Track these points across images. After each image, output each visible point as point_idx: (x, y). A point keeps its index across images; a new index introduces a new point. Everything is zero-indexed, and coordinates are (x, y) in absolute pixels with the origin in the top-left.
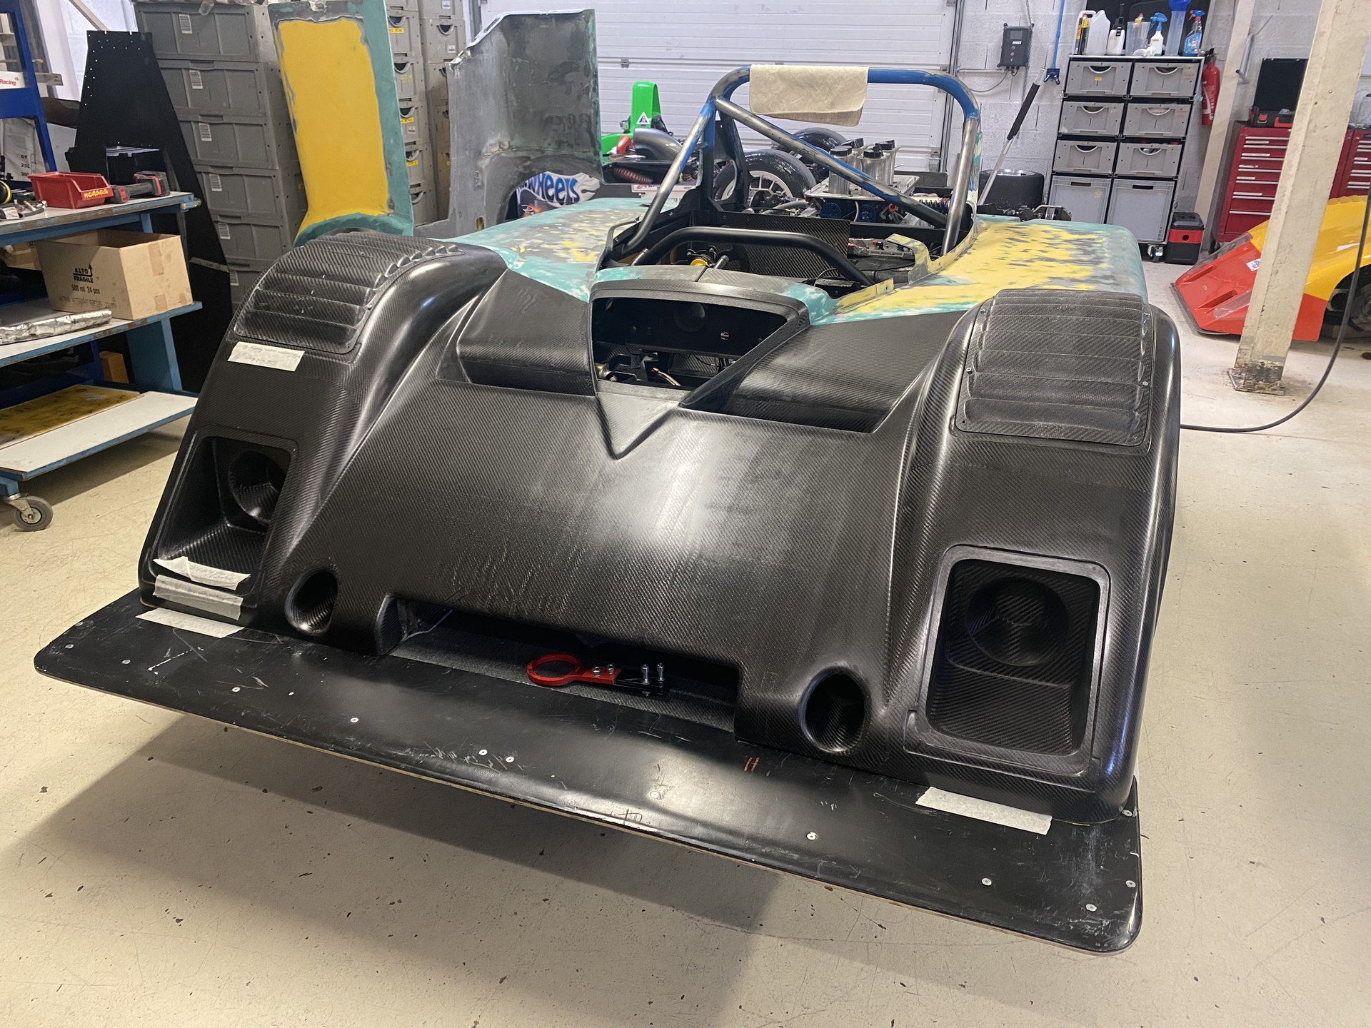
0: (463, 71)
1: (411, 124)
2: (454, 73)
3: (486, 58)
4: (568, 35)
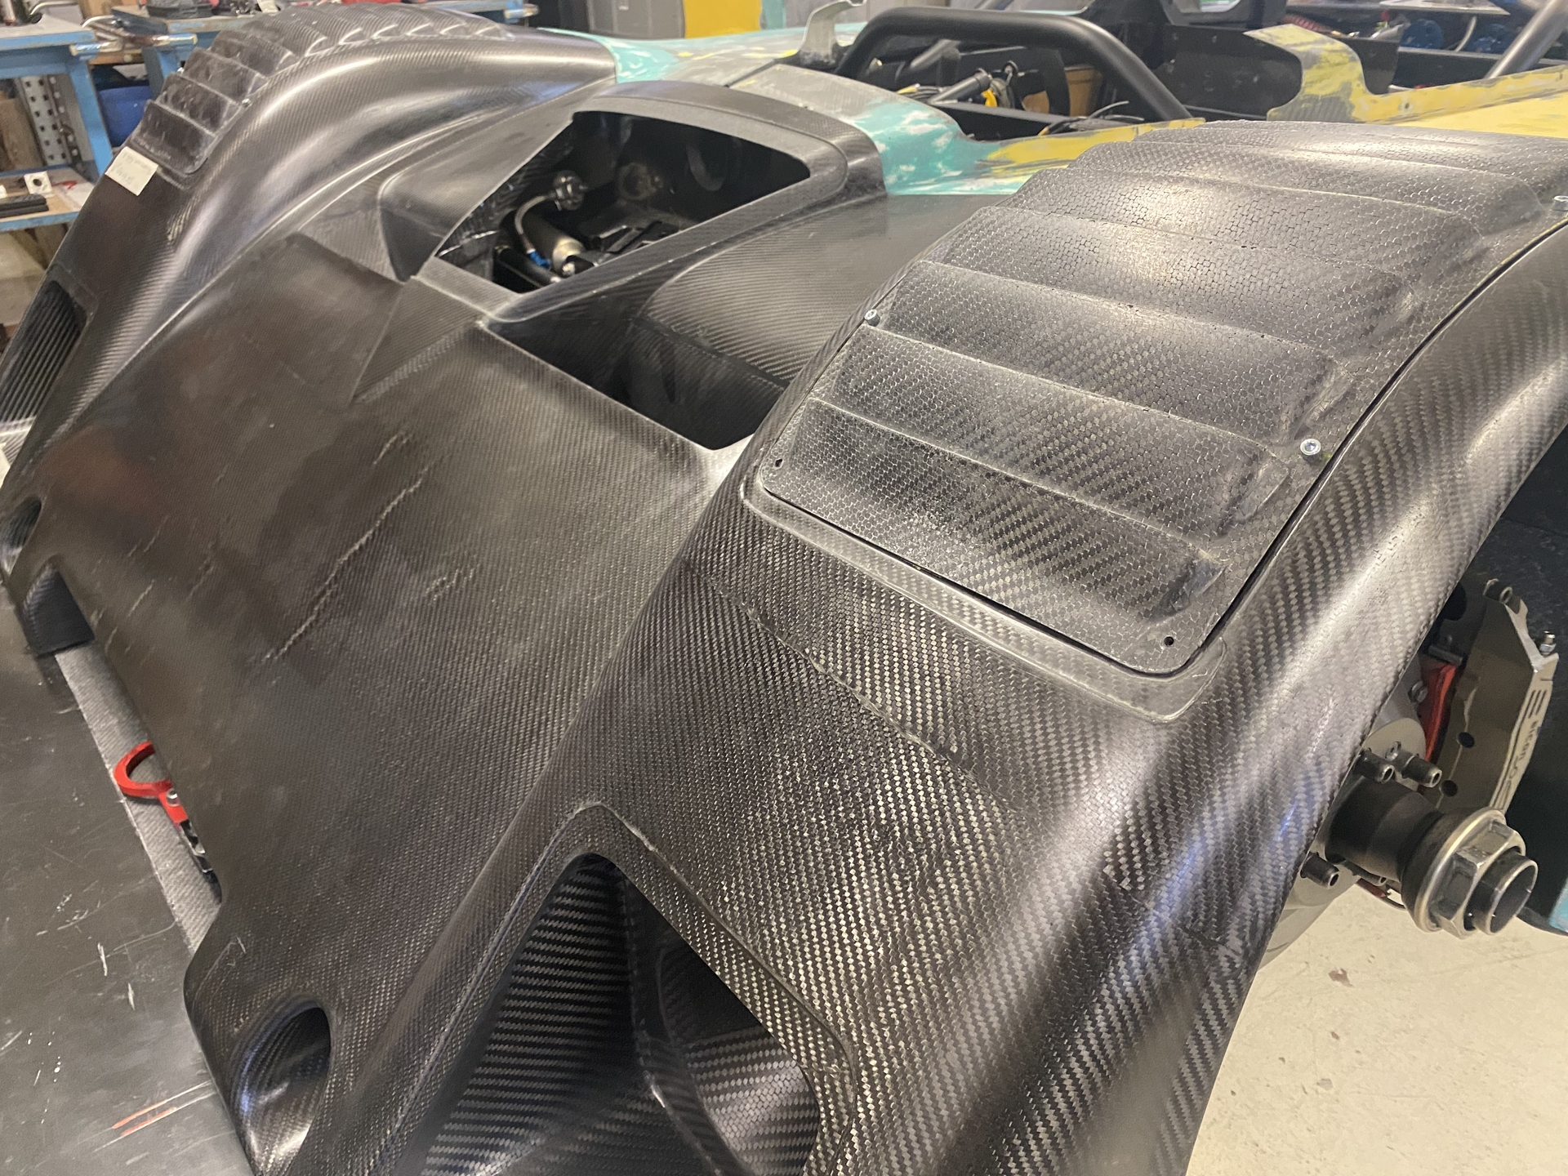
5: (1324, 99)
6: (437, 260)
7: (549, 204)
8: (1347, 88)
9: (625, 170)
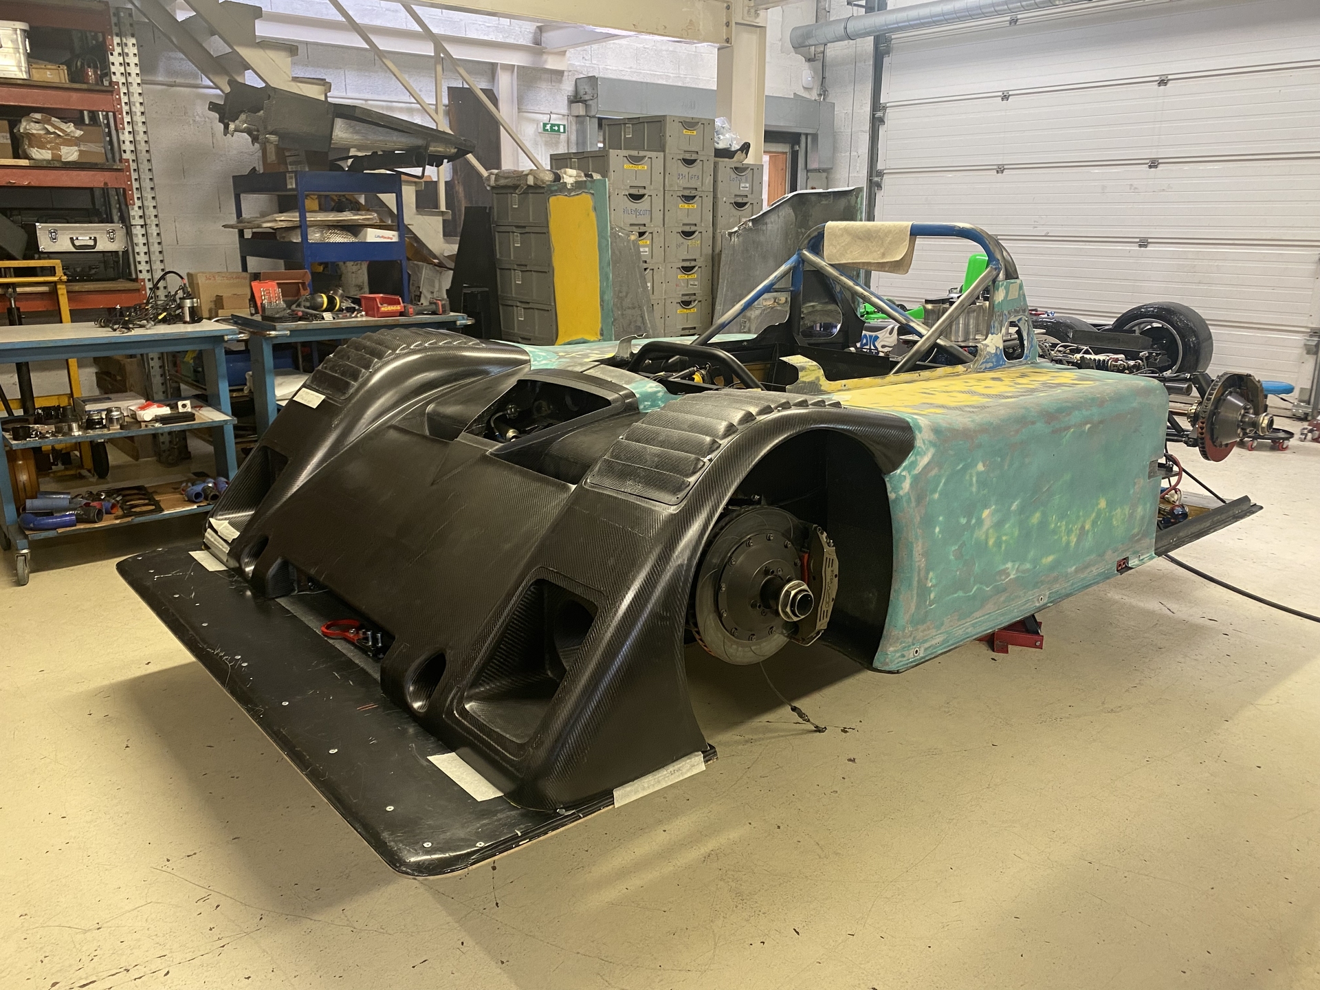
0: (741, 239)
1: (694, 279)
2: (731, 240)
3: (769, 228)
4: (842, 208)
5: (809, 382)
6: (465, 433)
7: (504, 415)
8: (818, 379)
9: (537, 403)
